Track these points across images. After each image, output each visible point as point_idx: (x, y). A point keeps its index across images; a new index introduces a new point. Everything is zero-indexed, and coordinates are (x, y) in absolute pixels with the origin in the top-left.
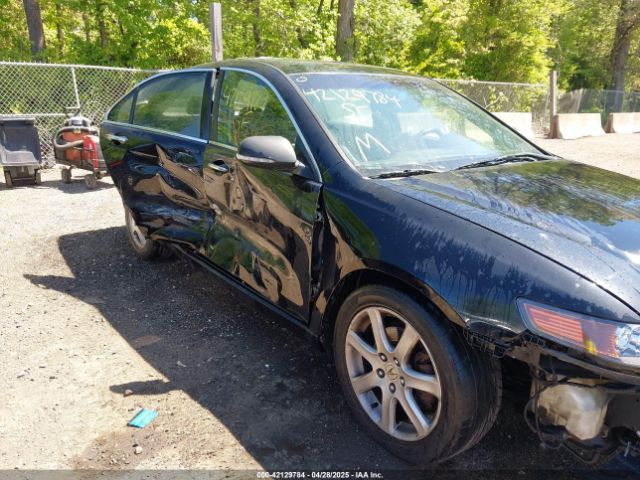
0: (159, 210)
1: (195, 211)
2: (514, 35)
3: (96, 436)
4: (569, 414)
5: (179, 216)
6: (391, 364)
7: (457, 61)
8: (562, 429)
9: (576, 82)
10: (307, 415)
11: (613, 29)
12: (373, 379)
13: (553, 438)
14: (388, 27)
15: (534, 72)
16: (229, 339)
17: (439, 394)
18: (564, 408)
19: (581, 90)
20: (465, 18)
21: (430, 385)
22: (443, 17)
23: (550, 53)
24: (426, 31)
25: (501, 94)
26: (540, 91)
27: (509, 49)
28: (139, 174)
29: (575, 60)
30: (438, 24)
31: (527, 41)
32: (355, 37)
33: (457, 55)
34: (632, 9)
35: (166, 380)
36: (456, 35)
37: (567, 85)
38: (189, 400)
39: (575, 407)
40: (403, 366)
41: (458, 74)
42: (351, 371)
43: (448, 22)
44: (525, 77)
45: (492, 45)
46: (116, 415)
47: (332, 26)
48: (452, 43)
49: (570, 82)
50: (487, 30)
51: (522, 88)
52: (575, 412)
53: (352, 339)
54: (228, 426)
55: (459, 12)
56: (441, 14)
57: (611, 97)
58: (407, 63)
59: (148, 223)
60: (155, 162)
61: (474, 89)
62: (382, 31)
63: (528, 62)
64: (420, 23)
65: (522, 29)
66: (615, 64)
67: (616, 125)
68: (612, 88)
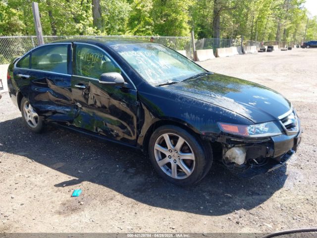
0: (49, 108)
1: (67, 107)
2: (174, 15)
3: (60, 202)
4: (235, 157)
5: (60, 109)
6: (174, 153)
7: (150, 27)
8: (234, 163)
9: (201, 35)
10: (141, 179)
11: (212, 11)
12: (167, 160)
13: (232, 166)
14: (116, 11)
15: (184, 31)
16: (96, 159)
17: (193, 158)
18: (234, 156)
19: (204, 39)
20: (152, 7)
21: (190, 156)
22: (141, 7)
23: (189, 22)
24: (135, 13)
25: (171, 42)
26: (187, 40)
27: (172, 21)
28: (38, 92)
29: (199, 25)
30: (140, 10)
31: (180, 18)
32: (102, 17)
33: (149, 24)
34: (219, 3)
35: (77, 179)
36: (149, 15)
37: (197, 36)
38: (91, 183)
39: (237, 154)
40: (179, 152)
41: (151, 33)
42: (157, 159)
43: (144, 9)
44: (180, 34)
45: (165, 19)
46: (64, 194)
47: (90, 12)
48: (147, 19)
49: (198, 35)
50: (161, 13)
51: (180, 39)
52: (237, 156)
53: (157, 147)
54: (113, 189)
55: (149, 5)
56: (140, 5)
57: (215, 41)
58: (128, 29)
59: (44, 114)
60: (46, 86)
61: (159, 40)
62: (113, 13)
63: (180, 27)
64: (131, 9)
65: (176, 12)
66: (215, 27)
67: (219, 54)
68: (215, 37)
